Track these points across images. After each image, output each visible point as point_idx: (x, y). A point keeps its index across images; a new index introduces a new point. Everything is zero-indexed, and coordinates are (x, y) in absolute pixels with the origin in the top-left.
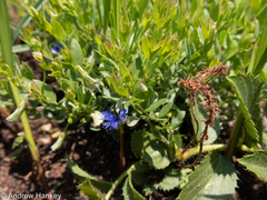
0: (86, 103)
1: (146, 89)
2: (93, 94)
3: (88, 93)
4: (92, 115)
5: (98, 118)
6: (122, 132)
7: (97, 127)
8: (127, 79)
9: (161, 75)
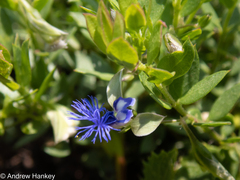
0: (35, 85)
1: (179, 48)
2: (51, 68)
3: (41, 65)
4: (50, 115)
5: (64, 123)
6: (121, 160)
7: (63, 145)
8: (135, 23)
9: (215, 20)
